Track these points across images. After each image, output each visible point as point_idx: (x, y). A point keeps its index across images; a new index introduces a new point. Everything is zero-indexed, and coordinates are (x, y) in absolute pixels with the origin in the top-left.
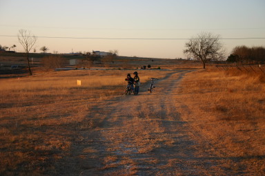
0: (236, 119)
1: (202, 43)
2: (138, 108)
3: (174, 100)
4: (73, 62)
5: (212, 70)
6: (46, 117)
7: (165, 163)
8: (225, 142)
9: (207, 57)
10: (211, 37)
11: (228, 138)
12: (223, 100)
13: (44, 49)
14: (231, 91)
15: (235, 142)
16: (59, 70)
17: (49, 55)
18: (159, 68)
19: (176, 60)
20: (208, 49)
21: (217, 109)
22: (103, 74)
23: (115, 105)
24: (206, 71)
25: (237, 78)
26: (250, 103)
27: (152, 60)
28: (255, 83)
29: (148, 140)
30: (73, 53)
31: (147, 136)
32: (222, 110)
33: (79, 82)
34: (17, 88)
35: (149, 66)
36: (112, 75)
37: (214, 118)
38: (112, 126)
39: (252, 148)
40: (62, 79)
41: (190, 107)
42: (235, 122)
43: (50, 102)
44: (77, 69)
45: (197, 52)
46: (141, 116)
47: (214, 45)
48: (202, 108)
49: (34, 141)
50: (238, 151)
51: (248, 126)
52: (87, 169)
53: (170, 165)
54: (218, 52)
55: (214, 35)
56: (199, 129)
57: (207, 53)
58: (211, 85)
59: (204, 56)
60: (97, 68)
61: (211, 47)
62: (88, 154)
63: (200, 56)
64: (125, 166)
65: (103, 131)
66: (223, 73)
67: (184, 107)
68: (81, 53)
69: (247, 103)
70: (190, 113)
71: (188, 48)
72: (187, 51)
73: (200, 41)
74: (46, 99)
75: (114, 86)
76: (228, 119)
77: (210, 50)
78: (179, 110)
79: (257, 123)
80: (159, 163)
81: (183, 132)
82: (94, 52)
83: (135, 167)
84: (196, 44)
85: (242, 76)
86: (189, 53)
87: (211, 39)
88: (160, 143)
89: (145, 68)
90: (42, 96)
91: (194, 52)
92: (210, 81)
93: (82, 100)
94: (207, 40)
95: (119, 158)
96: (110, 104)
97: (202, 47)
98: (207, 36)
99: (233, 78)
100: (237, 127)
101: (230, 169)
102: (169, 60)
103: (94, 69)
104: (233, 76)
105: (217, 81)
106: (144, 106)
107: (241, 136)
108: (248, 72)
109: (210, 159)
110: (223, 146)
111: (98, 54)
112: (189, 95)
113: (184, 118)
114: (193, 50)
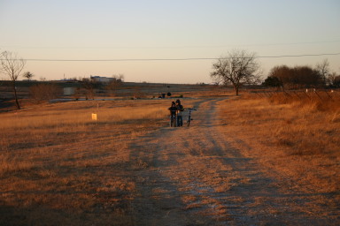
0: (311, 153)
1: (233, 63)
2: (186, 145)
3: (223, 134)
4: (68, 91)
5: (249, 98)
6: (84, 158)
7: (252, 201)
8: (309, 178)
9: (240, 81)
10: (245, 55)
11: (310, 175)
12: (282, 133)
13: (29, 75)
14: (289, 122)
15: (320, 177)
17: (36, 83)
18: (181, 96)
19: (197, 85)
20: (241, 70)
21: (281, 144)
22: (113, 105)
23: (156, 142)
24: (241, 98)
25: (288, 106)
26: (319, 135)
27: (169, 86)
28: (313, 112)
29: (220, 179)
30: (65, 80)
31: (217, 175)
32: (287, 143)
33: (94, 116)
34: (19, 125)
35: (169, 94)
37: (281, 152)
38: (167, 165)
41: (248, 142)
42: (310, 157)
43: (73, 141)
44: (77, 100)
45: (228, 75)
46: (194, 153)
47: (249, 65)
48: (262, 143)
49: (91, 183)
50: (327, 187)
52: (168, 209)
53: (258, 203)
54: (254, 74)
55: (248, 53)
56: (270, 166)
57: (240, 75)
58: (258, 116)
59: (236, 80)
60: (102, 98)
61: (245, 68)
62: (160, 194)
63: (231, 79)
64: (209, 205)
65: (160, 170)
66: (265, 100)
67: (239, 142)
68: (75, 80)
69: (313, 135)
70: (250, 149)
71: (216, 70)
72: (215, 74)
73: (232, 60)
74: (68, 137)
75: (138, 120)
76: (301, 154)
77: (244, 72)
78: (236, 146)
79: (336, 157)
80: (245, 201)
81: (254, 170)
82: (92, 78)
83: (221, 206)
84: (226, 65)
85: (294, 104)
86: (217, 76)
87: (244, 59)
88: (235, 181)
89: (164, 96)
90: (59, 134)
91: (224, 75)
92: (255, 111)
93: (112, 137)
94: (240, 60)
95: (198, 198)
96: (147, 141)
97: (233, 69)
98: (239, 55)
99: (281, 106)
100: (315, 162)
101: (325, 205)
102: (188, 85)
103: (99, 99)
104: (279, 103)
105: (263, 110)
106: (191, 142)
107: (323, 171)
108: (299, 98)
109: (299, 195)
110: (308, 183)
111: (98, 80)
113: (246, 154)
114: (222, 73)
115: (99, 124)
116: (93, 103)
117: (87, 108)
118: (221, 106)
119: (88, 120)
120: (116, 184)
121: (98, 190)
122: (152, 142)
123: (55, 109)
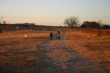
0: (95, 49)
2: (55, 46)
3: (67, 43)
4: (17, 27)
5: (76, 31)
6: (22, 49)
7: (76, 64)
8: (94, 57)
9: (73, 26)
11: (95, 56)
12: (86, 43)
13: (5, 22)
14: (88, 39)
15: (98, 57)
16: (13, 31)
17: (7, 25)
18: (54, 30)
19: (59, 27)
20: (73, 22)
21: (86, 46)
22: (32, 32)
23: (45, 45)
24: (73, 31)
25: (88, 34)
26: (98, 44)
27: (50, 27)
28: (96, 36)
29: (66, 57)
30: (16, 24)
31: (65, 56)
32: (88, 46)
33: (26, 36)
35: (50, 29)
36: (36, 33)
37: (86, 49)
38: (49, 52)
39: (105, 59)
40: (16, 35)
41: (75, 45)
42: (95, 51)
43: (19, 44)
44: (20, 30)
45: (69, 24)
46: (58, 48)
47: (76, 21)
48: (80, 46)
50: (100, 61)
51: (101, 52)
52: (49, 66)
53: (78, 65)
54: (78, 23)
55: (76, 17)
57: (73, 24)
58: (79, 37)
59: (72, 25)
61: (75, 22)
62: (46, 61)
63: (70, 25)
64: (62, 66)
65: (47, 54)
66: (81, 32)
67: (72, 45)
68: (20, 24)
69: (96, 44)
70: (76, 48)
71: (65, 22)
72: (65, 23)
73: (70, 19)
74: (17, 42)
75: (40, 37)
76: (92, 50)
78: (71, 46)
79: (103, 51)
80: (74, 64)
81: (77, 54)
82: (25, 23)
83: (66, 66)
84: (69, 20)
86: (66, 24)
87: (75, 18)
88: (71, 58)
89: (48, 30)
90: (14, 41)
92: (78, 35)
93: (31, 43)
94: (73, 19)
95: (59, 63)
96: (43, 44)
97: (71, 21)
98: (73, 17)
99: (86, 34)
100: (97, 52)
101: (100, 66)
102: (56, 27)
103: (27, 30)
105: (80, 35)
106: (57, 45)
107: (99, 55)
108: (92, 32)
109: (91, 63)
110: (94, 59)
111: (27, 24)
112: (72, 41)
113: (74, 49)
114: (67, 23)
115: (27, 38)
116: (25, 31)
117: (23, 33)
118: (67, 33)
119: (24, 37)
120: (32, 58)
121: (26, 60)
122: (44, 45)
123: (13, 33)
